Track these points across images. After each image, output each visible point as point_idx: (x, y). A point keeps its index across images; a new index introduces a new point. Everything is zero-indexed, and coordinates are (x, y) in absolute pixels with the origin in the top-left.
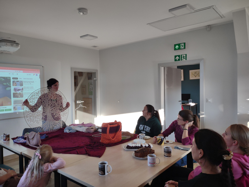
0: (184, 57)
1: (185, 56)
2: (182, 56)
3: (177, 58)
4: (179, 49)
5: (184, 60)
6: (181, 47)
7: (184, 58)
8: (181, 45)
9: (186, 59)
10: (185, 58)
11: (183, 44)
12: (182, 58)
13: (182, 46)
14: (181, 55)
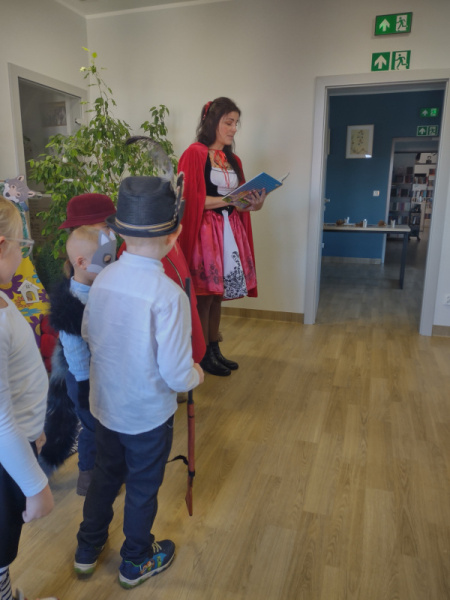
0: (401, 59)
1: (404, 55)
2: (397, 57)
3: (381, 60)
4: (391, 32)
5: (402, 68)
6: (398, 25)
7: (401, 61)
8: (398, 20)
9: (408, 67)
10: (405, 61)
11: (405, 17)
12: (397, 63)
13: (401, 21)
14: (394, 53)
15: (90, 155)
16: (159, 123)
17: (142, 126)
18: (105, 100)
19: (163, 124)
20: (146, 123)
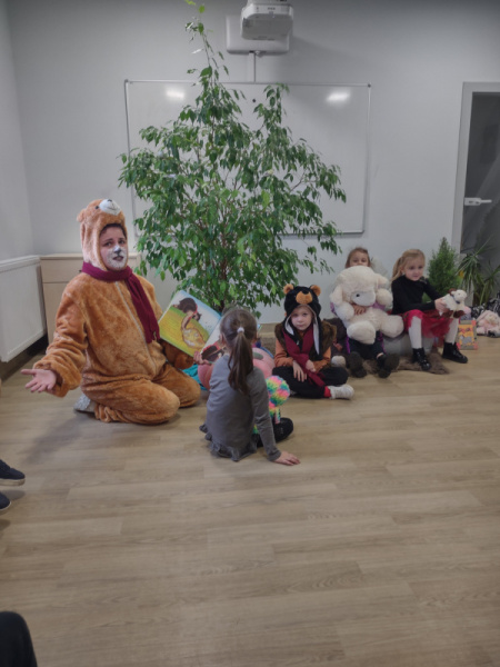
15: (189, 150)
16: (276, 107)
17: (256, 110)
18: (214, 68)
19: (279, 106)
20: (260, 105)
